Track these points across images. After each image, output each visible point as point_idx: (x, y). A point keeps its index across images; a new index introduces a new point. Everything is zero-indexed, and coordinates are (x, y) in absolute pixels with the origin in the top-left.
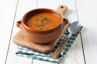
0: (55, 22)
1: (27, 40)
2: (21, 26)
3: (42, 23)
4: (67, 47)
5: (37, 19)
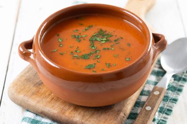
0: (129, 45)
1: (49, 95)
2: (32, 57)
3: (93, 46)
4: (161, 114)
5: (77, 34)
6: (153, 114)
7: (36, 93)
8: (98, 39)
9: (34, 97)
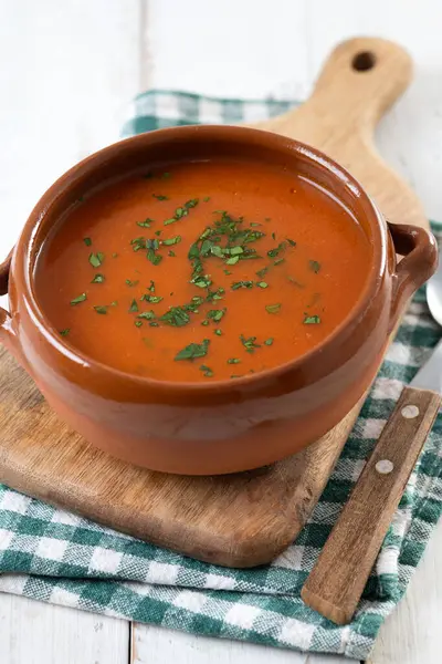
0: (316, 267)
1: (72, 435)
2: (7, 325)
3: (201, 278)
4: (428, 479)
5: (148, 236)
6: (398, 485)
7: (29, 432)
8: (216, 250)
9: (23, 443)
